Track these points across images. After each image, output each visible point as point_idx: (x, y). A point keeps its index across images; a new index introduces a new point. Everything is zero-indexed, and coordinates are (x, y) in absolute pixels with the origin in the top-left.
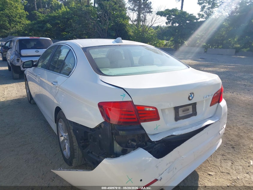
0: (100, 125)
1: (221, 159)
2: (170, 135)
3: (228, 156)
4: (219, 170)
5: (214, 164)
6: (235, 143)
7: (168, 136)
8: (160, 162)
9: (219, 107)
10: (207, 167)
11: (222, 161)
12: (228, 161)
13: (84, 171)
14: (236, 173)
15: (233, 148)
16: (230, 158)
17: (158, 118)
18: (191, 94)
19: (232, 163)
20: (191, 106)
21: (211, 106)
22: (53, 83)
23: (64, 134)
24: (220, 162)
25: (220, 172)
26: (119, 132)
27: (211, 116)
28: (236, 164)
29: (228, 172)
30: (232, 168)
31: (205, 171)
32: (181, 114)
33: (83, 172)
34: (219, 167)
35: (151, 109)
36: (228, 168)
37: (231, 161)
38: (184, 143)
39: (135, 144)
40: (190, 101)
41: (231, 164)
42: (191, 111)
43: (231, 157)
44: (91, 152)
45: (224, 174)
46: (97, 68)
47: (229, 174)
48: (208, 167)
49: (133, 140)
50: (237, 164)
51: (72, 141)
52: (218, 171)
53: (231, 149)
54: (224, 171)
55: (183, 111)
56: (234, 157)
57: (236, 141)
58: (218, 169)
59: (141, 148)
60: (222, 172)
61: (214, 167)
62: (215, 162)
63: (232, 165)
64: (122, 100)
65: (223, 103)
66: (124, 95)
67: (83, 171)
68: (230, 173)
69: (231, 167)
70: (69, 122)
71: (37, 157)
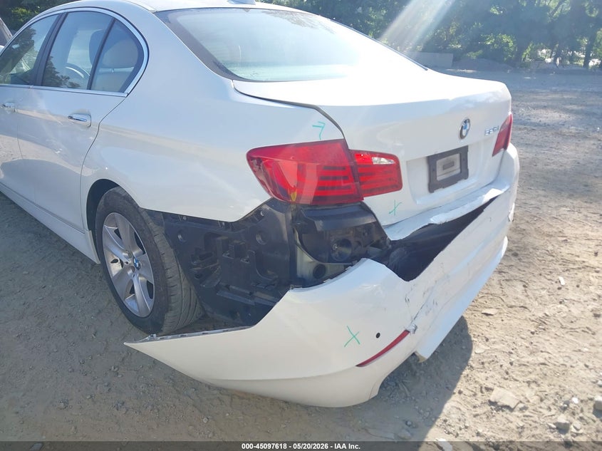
0: (257, 211)
1: (499, 281)
2: (427, 224)
3: (511, 273)
4: (503, 303)
5: (489, 292)
6: (516, 245)
7: (423, 228)
8: (412, 289)
9: (506, 160)
10: (476, 300)
11: (503, 283)
12: (515, 283)
13: (227, 331)
14: (540, 306)
15: (516, 255)
16: (516, 276)
17: (397, 186)
18: (465, 122)
19: (524, 286)
20: (457, 156)
21: (493, 155)
22: (75, 116)
23: (124, 254)
24: (499, 286)
25: (505, 306)
26: (316, 222)
27: (492, 180)
28: (531, 286)
29: (522, 305)
30: (527, 296)
31: (476, 308)
32: (441, 175)
33: (227, 333)
34: (502, 297)
35: (384, 161)
36: (519, 296)
37: (520, 282)
38: (452, 242)
39: (348, 251)
40: (462, 141)
41: (523, 288)
42: (456, 169)
43: (518, 275)
44: (227, 287)
45: (516, 309)
46: (215, 63)
47: (526, 308)
48: (479, 300)
49: (345, 243)
50: (535, 288)
51: (163, 267)
52: (503, 305)
53: (513, 258)
54: (513, 304)
55: (444, 168)
56: (524, 273)
57: (516, 240)
58: (501, 300)
59: (369, 260)
60: (511, 307)
61: (491, 297)
62: (490, 288)
63: (526, 291)
64: (316, 139)
65: (512, 150)
66: (322, 125)
67: (224, 331)
68: (527, 306)
69: (525, 294)
70: (149, 215)
71: (47, 323)
